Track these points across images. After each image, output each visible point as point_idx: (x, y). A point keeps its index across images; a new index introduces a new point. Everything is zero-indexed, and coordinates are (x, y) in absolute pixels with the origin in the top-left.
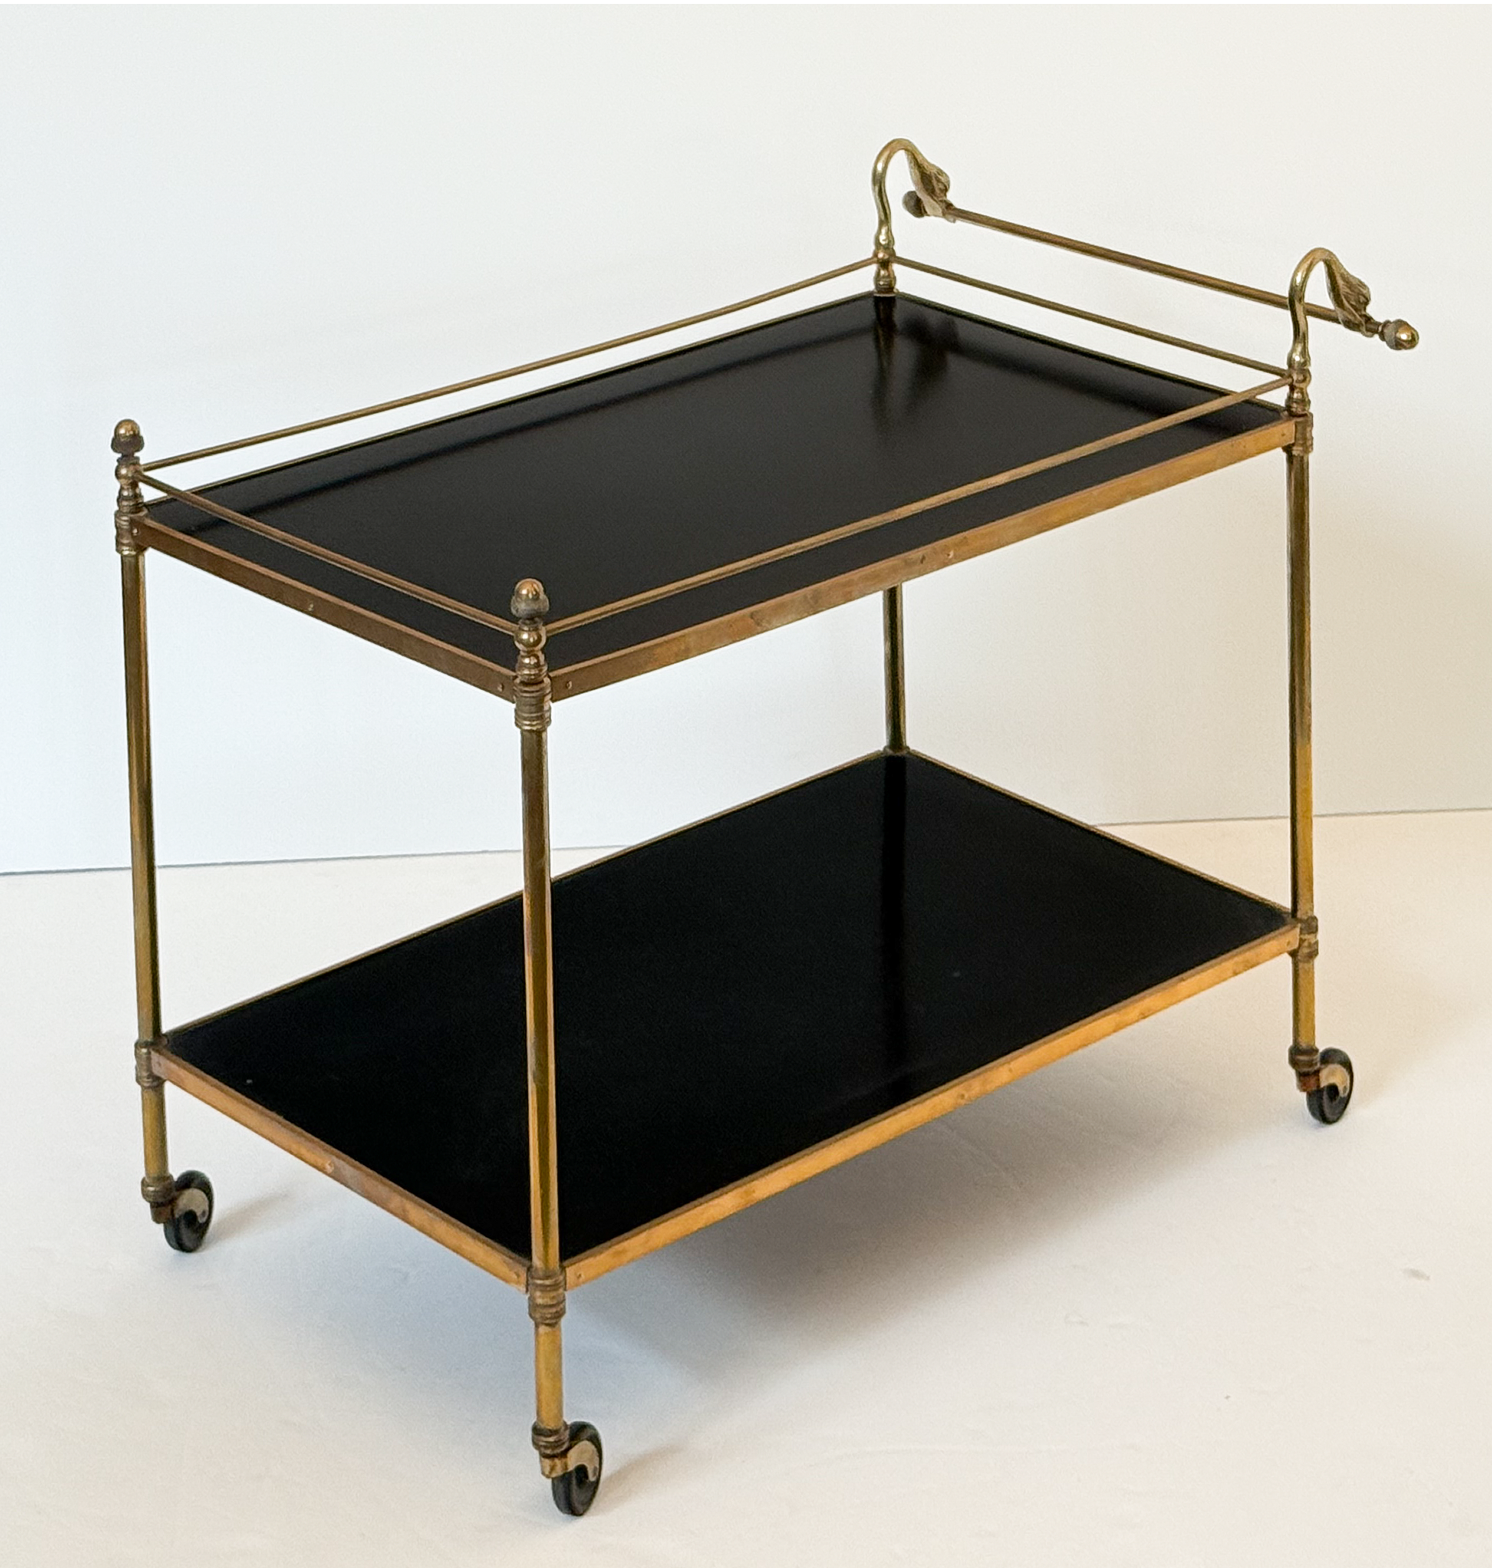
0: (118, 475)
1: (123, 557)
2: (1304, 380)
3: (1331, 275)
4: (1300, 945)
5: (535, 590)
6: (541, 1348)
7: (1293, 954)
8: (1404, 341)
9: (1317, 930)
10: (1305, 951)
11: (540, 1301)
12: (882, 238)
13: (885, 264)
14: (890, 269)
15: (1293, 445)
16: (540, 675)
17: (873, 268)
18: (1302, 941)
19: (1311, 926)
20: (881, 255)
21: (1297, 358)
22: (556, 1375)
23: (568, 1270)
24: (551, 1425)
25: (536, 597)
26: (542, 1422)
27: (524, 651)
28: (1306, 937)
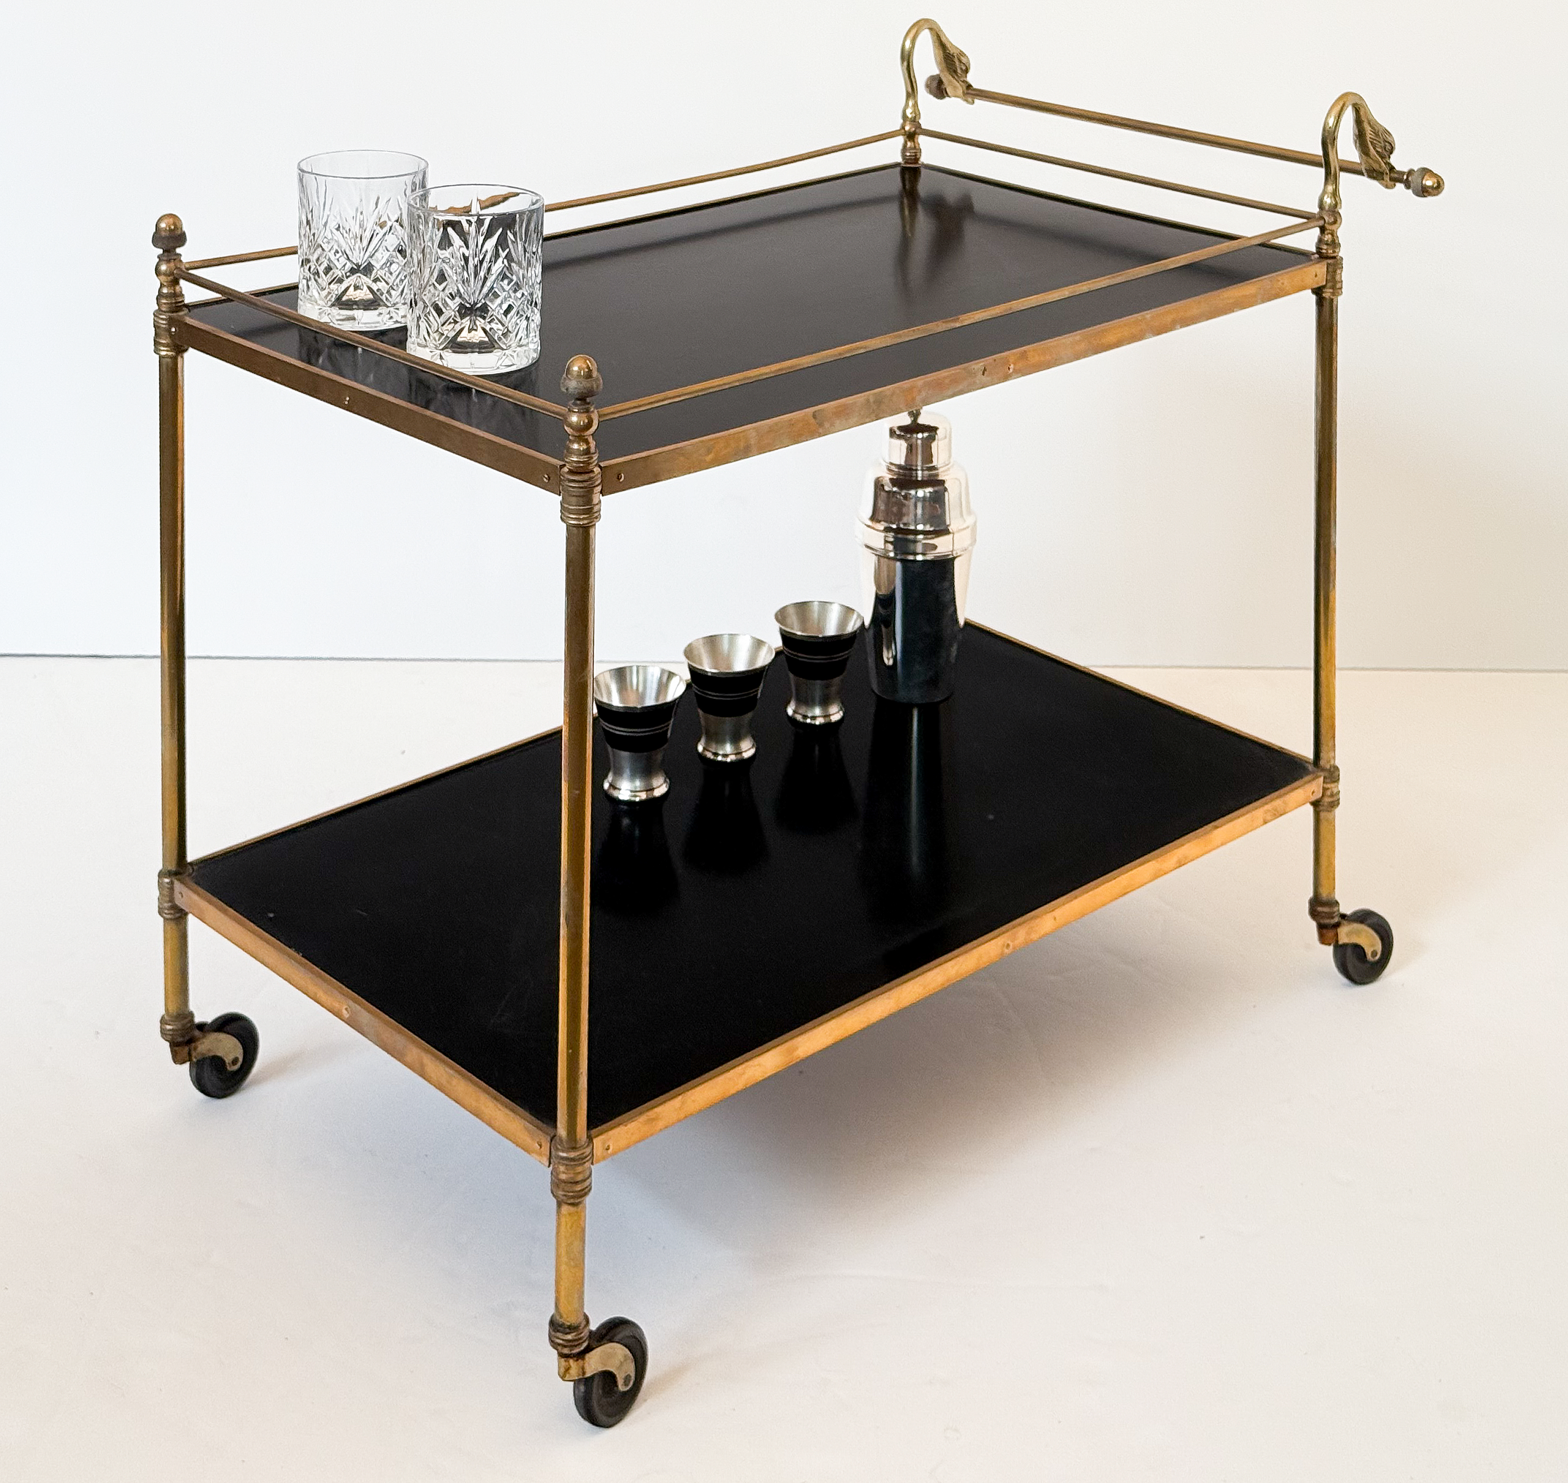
0: (158, 272)
1: (161, 357)
2: (1335, 222)
3: (1358, 122)
4: (1323, 795)
5: (588, 367)
6: (563, 1228)
7: (1316, 804)
8: (1429, 187)
9: (1339, 779)
10: (1327, 800)
11: (563, 1177)
12: (909, 112)
13: (911, 137)
14: (916, 140)
15: (1324, 287)
16: (589, 464)
17: (900, 140)
18: (1325, 789)
19: (1333, 775)
20: (907, 128)
21: (1328, 200)
22: (578, 1262)
23: (595, 1141)
24: (570, 1319)
25: (589, 375)
26: (561, 1317)
27: (573, 436)
28: (1328, 786)
